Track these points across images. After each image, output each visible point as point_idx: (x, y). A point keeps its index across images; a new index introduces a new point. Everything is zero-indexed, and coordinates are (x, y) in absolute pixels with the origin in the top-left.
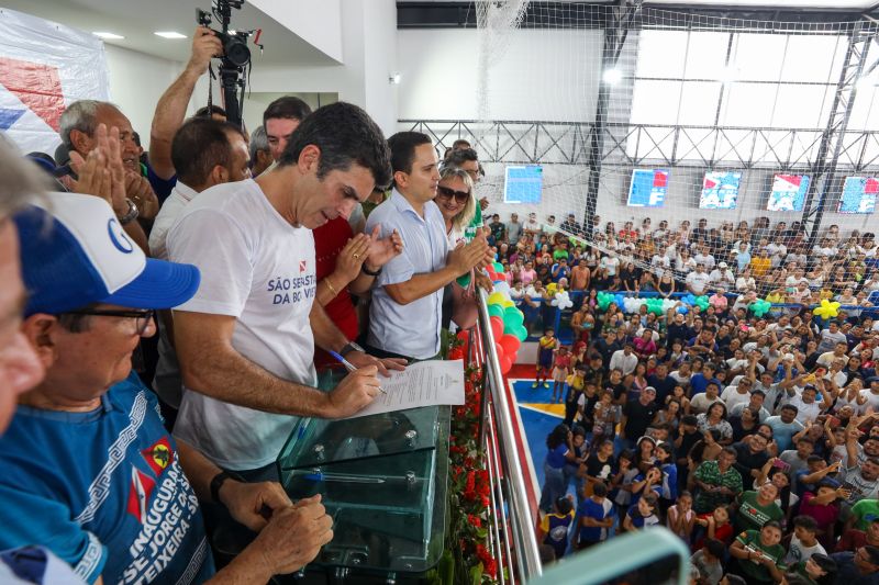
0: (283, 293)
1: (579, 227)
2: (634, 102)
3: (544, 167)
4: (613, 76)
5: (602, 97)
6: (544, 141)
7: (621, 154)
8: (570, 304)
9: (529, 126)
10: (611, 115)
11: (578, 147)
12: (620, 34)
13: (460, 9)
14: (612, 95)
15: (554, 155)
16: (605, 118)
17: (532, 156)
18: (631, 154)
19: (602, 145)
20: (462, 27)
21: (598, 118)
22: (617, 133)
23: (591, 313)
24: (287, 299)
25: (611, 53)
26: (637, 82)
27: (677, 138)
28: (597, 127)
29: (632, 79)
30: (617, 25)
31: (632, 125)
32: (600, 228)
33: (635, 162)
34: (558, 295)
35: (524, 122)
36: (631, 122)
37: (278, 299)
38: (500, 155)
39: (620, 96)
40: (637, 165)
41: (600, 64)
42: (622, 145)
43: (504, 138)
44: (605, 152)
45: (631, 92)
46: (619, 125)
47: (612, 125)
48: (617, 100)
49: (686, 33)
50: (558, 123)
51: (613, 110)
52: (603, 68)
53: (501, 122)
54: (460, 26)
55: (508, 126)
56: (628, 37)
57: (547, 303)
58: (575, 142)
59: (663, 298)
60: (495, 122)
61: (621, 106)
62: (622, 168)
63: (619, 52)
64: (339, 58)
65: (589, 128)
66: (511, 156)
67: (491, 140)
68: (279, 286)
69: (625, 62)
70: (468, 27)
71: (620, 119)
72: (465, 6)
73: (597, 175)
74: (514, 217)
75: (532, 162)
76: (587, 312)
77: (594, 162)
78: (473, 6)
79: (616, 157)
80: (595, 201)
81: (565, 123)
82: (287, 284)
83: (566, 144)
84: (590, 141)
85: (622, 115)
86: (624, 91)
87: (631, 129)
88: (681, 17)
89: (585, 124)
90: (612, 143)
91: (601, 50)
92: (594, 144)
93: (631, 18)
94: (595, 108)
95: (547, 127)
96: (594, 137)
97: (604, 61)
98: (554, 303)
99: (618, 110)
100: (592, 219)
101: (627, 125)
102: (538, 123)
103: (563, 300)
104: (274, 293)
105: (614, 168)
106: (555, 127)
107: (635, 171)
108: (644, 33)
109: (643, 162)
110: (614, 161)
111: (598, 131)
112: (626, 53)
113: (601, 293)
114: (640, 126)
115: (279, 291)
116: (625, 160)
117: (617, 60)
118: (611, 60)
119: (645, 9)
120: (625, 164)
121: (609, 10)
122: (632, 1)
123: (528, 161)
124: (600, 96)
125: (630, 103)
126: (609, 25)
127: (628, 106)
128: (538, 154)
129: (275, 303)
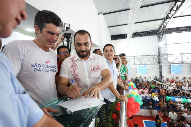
0: (38, 68)
1: (158, 79)
3: (146, 65)
4: (161, 44)
6: (146, 60)
7: (167, 61)
9: (142, 57)
11: (155, 61)
12: (161, 35)
15: (149, 62)
16: (161, 52)
18: (169, 61)
19: (161, 60)
20: (125, 38)
21: (159, 53)
22: (165, 56)
24: (40, 70)
27: (182, 56)
28: (159, 55)
29: (166, 44)
30: (160, 33)
32: (165, 79)
33: (171, 63)
35: (140, 56)
38: (135, 63)
42: (167, 59)
43: (136, 60)
44: (162, 61)
45: (167, 47)
47: (163, 55)
48: (163, 49)
49: (179, 33)
52: (158, 43)
53: (135, 56)
55: (137, 57)
56: (163, 36)
59: (188, 98)
60: (134, 56)
61: (165, 50)
63: (162, 39)
64: (99, 45)
66: (138, 63)
67: (133, 60)
68: (36, 66)
69: (163, 41)
71: (165, 53)
72: (124, 34)
73: (161, 66)
74: (141, 77)
75: (144, 64)
77: (159, 63)
78: (126, 34)
81: (151, 55)
82: (39, 66)
83: (152, 60)
84: (158, 58)
86: (165, 47)
87: (168, 55)
89: (156, 55)
90: (164, 59)
91: (157, 38)
93: (163, 31)
94: (158, 51)
95: (146, 56)
97: (158, 40)
100: (162, 77)
102: (144, 56)
104: (34, 68)
105: (166, 65)
106: (148, 56)
107: (171, 65)
108: (167, 35)
109: (173, 63)
110: (165, 63)
114: (171, 54)
115: (36, 68)
117: (161, 40)
118: (160, 40)
119: (166, 29)
120: (169, 64)
121: (157, 30)
122: (163, 28)
123: (143, 64)
124: (159, 48)
125: (167, 49)
126: (158, 33)
127: (167, 50)
128: (145, 62)
129: (35, 71)
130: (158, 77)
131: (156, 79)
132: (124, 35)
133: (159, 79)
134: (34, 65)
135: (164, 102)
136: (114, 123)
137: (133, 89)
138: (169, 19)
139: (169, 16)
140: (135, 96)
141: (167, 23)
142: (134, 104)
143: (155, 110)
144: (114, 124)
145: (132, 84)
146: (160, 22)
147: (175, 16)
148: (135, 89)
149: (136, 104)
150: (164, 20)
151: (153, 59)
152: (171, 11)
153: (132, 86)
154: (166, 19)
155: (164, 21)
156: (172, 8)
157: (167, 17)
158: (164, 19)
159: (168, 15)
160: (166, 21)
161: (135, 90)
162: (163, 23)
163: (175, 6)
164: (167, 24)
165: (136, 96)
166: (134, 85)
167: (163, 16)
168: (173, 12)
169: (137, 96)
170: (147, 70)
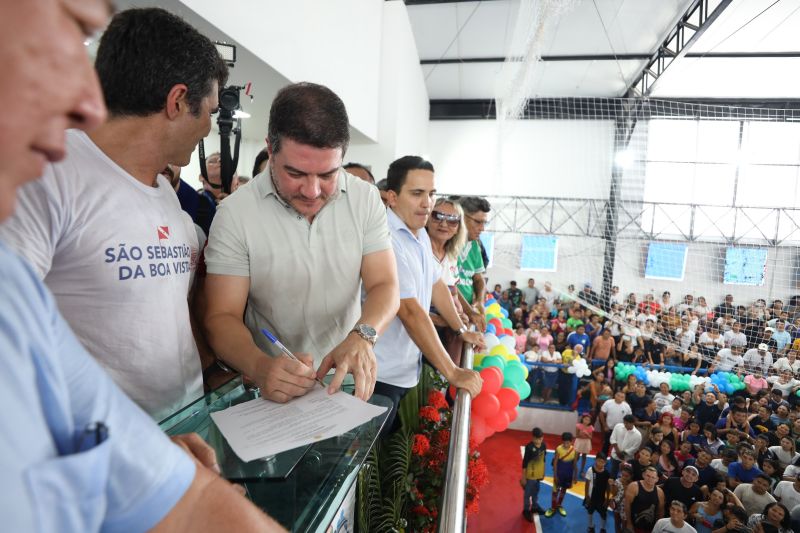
0: (133, 264)
2: (648, 182)
3: (559, 238)
4: (626, 158)
5: (615, 176)
6: (559, 215)
7: (636, 228)
8: (588, 373)
9: (544, 202)
10: (624, 193)
11: (593, 223)
12: (630, 123)
14: (625, 175)
15: (569, 228)
16: (619, 194)
17: (548, 228)
18: (647, 228)
19: (617, 223)
20: (485, 118)
21: (612, 193)
22: (632, 209)
23: (609, 384)
24: (139, 272)
25: (622, 138)
27: (693, 214)
28: (611, 204)
29: (643, 162)
30: (626, 114)
31: (647, 203)
33: (651, 237)
34: (575, 362)
35: (540, 198)
36: (645, 199)
37: (126, 273)
38: (517, 227)
39: (633, 176)
40: (653, 239)
41: (612, 147)
42: (637, 220)
43: (521, 211)
44: (620, 226)
45: (644, 174)
46: (633, 202)
47: (626, 201)
48: (630, 181)
49: (695, 122)
50: (571, 199)
51: (625, 188)
52: (614, 156)
53: (518, 198)
54: (483, 118)
55: (526, 201)
56: (637, 126)
57: (563, 370)
58: (589, 216)
60: (513, 198)
61: (634, 185)
62: (639, 241)
63: (629, 138)
64: (374, 138)
65: (603, 204)
66: (529, 227)
67: (509, 213)
68: (123, 255)
69: (635, 146)
70: (490, 118)
71: (633, 196)
72: (487, 102)
73: (613, 249)
74: (531, 281)
75: (548, 233)
76: (603, 382)
77: (609, 235)
78: (494, 102)
79: (632, 231)
80: (611, 273)
81: (579, 200)
82: (136, 253)
83: (581, 218)
84: (605, 214)
85: (636, 193)
86: (636, 172)
87: (644, 205)
88: (689, 106)
89: (599, 200)
90: (627, 219)
91: (612, 135)
92: (609, 217)
93: (639, 108)
94: (609, 185)
95: (562, 202)
96: (608, 211)
97: (615, 143)
98: (570, 370)
99: (631, 189)
101: (642, 202)
102: (553, 199)
103: (580, 368)
105: (632, 241)
106: (570, 203)
107: (651, 245)
108: (651, 122)
109: (657, 237)
110: (630, 234)
111: (613, 206)
112: (636, 138)
113: (621, 364)
114: (655, 204)
115: (124, 262)
116: (641, 234)
117: (627, 143)
118: (622, 144)
119: (653, 101)
120: (642, 238)
121: (618, 102)
122: (640, 94)
123: (544, 232)
124: (613, 176)
125: (643, 182)
126: (619, 114)
127: (641, 185)
128: (554, 227)
129: (121, 278)
132: (484, 106)
133: (599, 294)
134: (116, 253)
136: (420, 470)
137: (499, 334)
138: (668, 60)
139: (669, 47)
140: (506, 361)
141: (659, 75)
142: (497, 396)
143: (572, 410)
144: (418, 474)
145: (495, 310)
146: (633, 67)
147: (693, 49)
148: (507, 332)
149: (506, 394)
150: (647, 61)
151: (587, 217)
152: (680, 26)
153: (494, 321)
154: (658, 58)
155: (649, 66)
156: (686, 18)
157: (663, 52)
158: (650, 56)
159: (666, 44)
160: (654, 68)
161: (508, 337)
162: (644, 72)
163: (699, 8)
164: (656, 79)
165: (509, 362)
166: (504, 316)
167: (648, 43)
168: (688, 33)
169: (511, 365)
170: (559, 258)
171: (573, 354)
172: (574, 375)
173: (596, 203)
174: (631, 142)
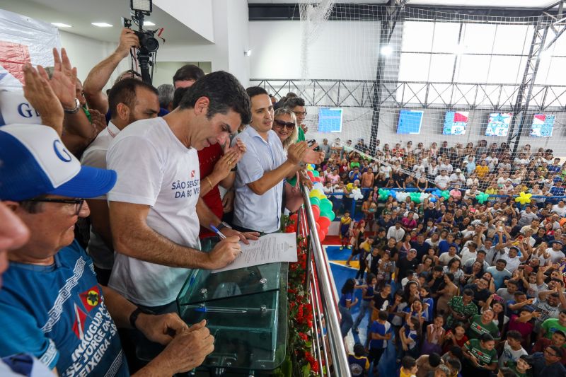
0: (181, 191)
1: (366, 147)
2: (401, 67)
3: (342, 109)
4: (387, 51)
5: (380, 64)
6: (343, 92)
7: (393, 100)
8: (362, 197)
9: (334, 83)
10: (386, 76)
11: (365, 96)
12: (391, 24)
13: (289, 8)
14: (387, 63)
15: (350, 101)
16: (383, 78)
17: (336, 102)
18: (399, 100)
20: (291, 19)
21: (378, 77)
22: (390, 87)
23: (375, 202)
24: (183, 195)
25: (386, 36)
26: (402, 54)
27: (428, 90)
28: (377, 83)
29: (399, 52)
30: (389, 18)
31: (400, 82)
32: (380, 147)
33: (401, 105)
34: (353, 191)
35: (331, 81)
36: (399, 80)
37: (178, 195)
38: (316, 101)
39: (392, 63)
40: (403, 107)
41: (378, 43)
42: (394, 94)
43: (318, 90)
44: (383, 99)
45: (399, 61)
46: (392, 82)
47: (387, 82)
48: (390, 67)
49: (433, 23)
50: (352, 81)
51: (387, 72)
52: (381, 46)
53: (316, 80)
54: (289, 19)
55: (321, 83)
56: (396, 26)
57: (347, 197)
58: (363, 94)
59: (421, 192)
60: (312, 80)
61: (393, 70)
62: (394, 109)
63: (390, 36)
64: (211, 40)
65: (373, 83)
66: (323, 102)
67: (310, 92)
68: (178, 186)
69: (394, 42)
70: (294, 19)
71: (392, 78)
72: (292, 6)
73: (378, 113)
74: (325, 141)
75: (337, 106)
77: (375, 105)
78: (297, 6)
79: (390, 102)
80: (376, 131)
81: (357, 81)
82: (183, 185)
83: (358, 94)
84: (373, 91)
85: (393, 76)
86: (394, 60)
87: (399, 84)
88: (430, 13)
89: (370, 81)
90: (387, 93)
91: (379, 34)
92: (376, 94)
93: (398, 14)
94: (376, 71)
95: (346, 83)
96: (375, 90)
97: (381, 41)
98: (351, 196)
99: (391, 73)
100: (375, 142)
101: (397, 82)
102: (340, 81)
103: (357, 194)
104: (176, 191)
105: (390, 109)
106: (351, 83)
107: (402, 111)
108: (406, 23)
109: (407, 105)
110: (389, 105)
111: (378, 86)
112: (395, 36)
113: (381, 189)
114: (404, 82)
115: (178, 190)
116: (395, 104)
117: (389, 40)
118: (385, 40)
119: (407, 8)
120: (396, 107)
122: (399, 2)
123: (334, 105)
125: (398, 67)
126: (384, 18)
127: (397, 70)
128: (339, 103)
129: (176, 197)
130: (367, 142)
131: (361, 146)
133: (368, 146)
134: (176, 185)
135: (372, 201)
170: (344, 122)
171: (353, 186)
172: (353, 199)
173: (368, 84)
174: (391, 39)
